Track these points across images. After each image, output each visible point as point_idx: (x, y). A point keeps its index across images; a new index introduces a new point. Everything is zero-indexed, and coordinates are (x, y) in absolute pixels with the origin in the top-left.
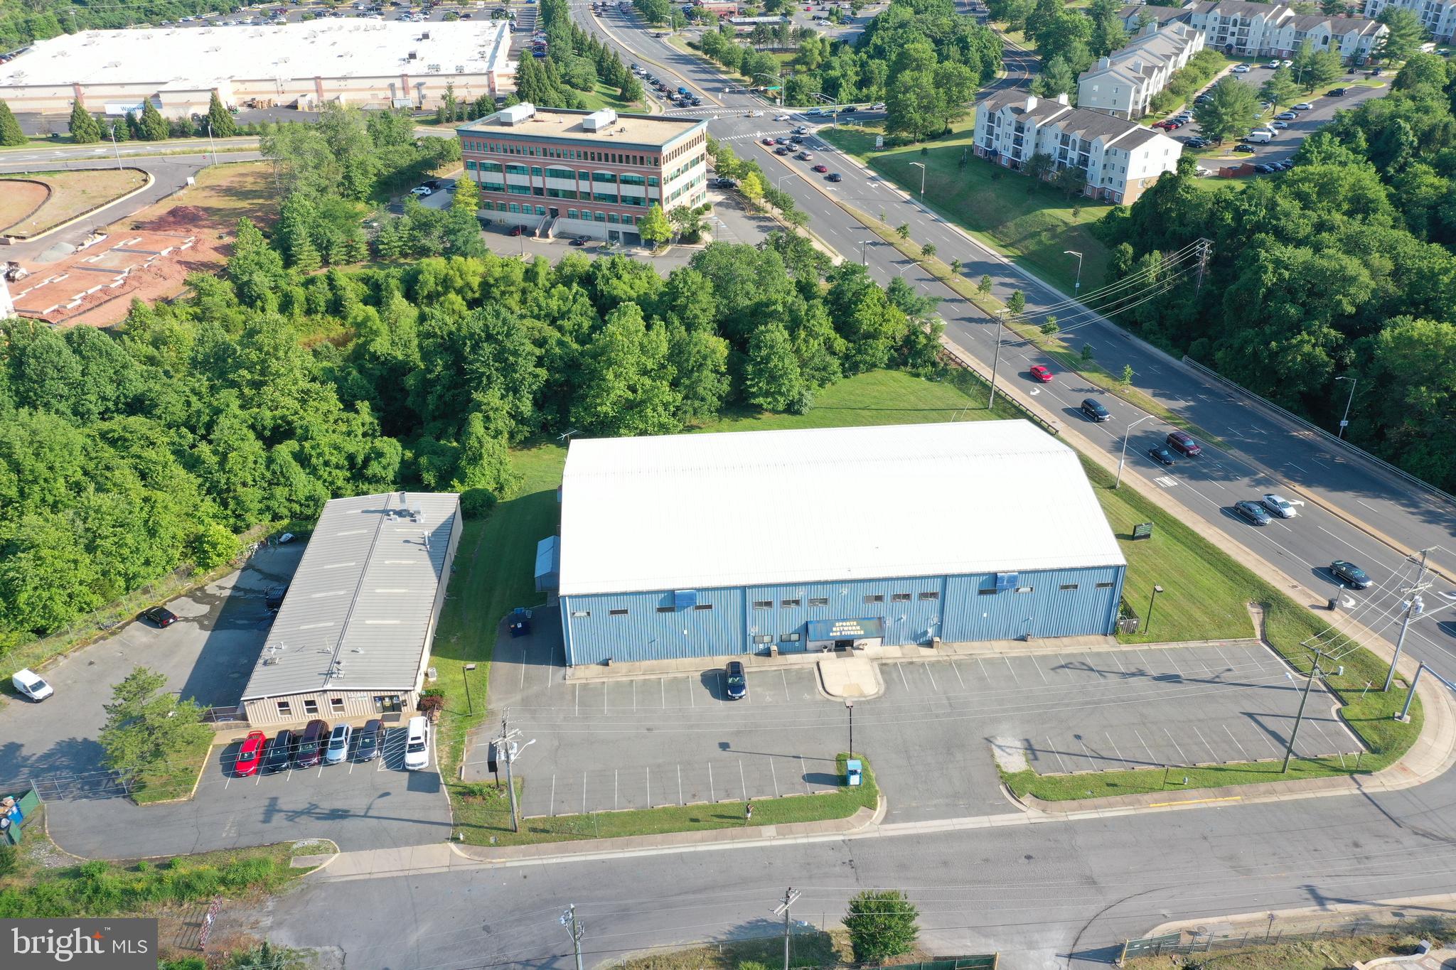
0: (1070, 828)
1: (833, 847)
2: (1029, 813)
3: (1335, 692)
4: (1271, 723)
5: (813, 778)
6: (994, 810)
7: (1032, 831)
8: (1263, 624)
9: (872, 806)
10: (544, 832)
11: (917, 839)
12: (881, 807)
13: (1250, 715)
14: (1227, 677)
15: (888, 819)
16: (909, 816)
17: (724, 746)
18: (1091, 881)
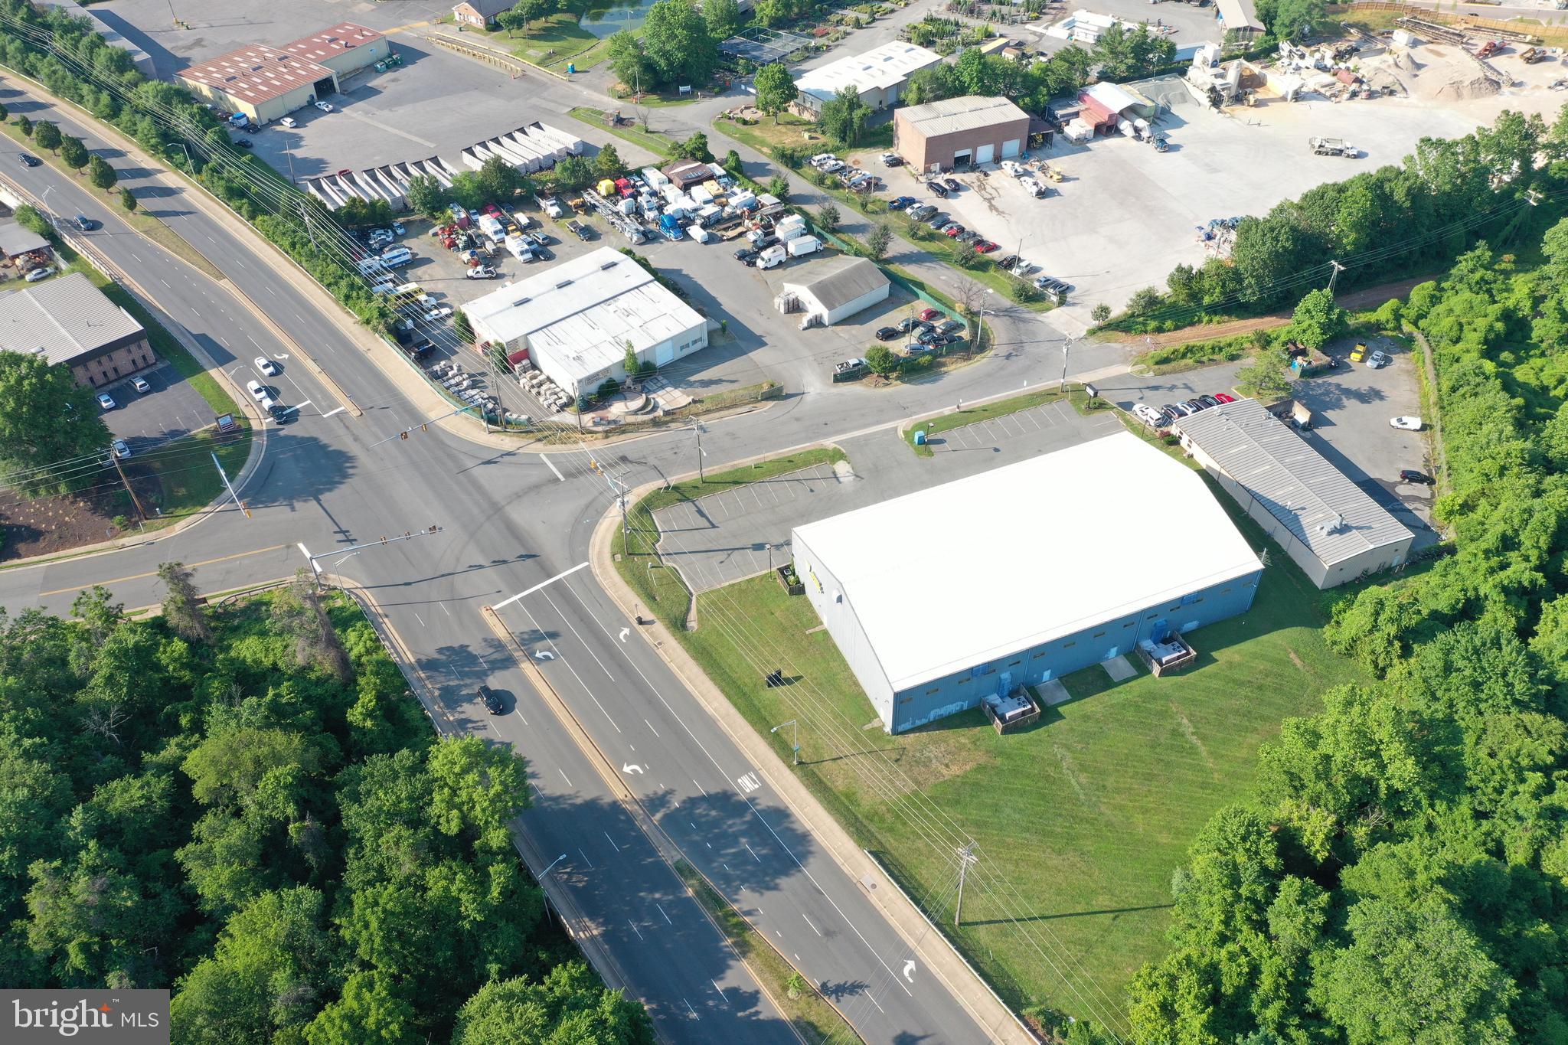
0: (810, 439)
1: (915, 413)
2: (830, 443)
3: (656, 554)
4: (704, 523)
5: (940, 442)
6: (846, 441)
7: (826, 435)
8: (688, 610)
9: (905, 432)
10: (1050, 395)
11: (878, 423)
12: (901, 435)
13: (714, 526)
14: (722, 556)
15: (895, 429)
16: (886, 431)
17: (996, 450)
18: (797, 419)
